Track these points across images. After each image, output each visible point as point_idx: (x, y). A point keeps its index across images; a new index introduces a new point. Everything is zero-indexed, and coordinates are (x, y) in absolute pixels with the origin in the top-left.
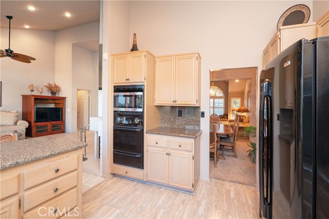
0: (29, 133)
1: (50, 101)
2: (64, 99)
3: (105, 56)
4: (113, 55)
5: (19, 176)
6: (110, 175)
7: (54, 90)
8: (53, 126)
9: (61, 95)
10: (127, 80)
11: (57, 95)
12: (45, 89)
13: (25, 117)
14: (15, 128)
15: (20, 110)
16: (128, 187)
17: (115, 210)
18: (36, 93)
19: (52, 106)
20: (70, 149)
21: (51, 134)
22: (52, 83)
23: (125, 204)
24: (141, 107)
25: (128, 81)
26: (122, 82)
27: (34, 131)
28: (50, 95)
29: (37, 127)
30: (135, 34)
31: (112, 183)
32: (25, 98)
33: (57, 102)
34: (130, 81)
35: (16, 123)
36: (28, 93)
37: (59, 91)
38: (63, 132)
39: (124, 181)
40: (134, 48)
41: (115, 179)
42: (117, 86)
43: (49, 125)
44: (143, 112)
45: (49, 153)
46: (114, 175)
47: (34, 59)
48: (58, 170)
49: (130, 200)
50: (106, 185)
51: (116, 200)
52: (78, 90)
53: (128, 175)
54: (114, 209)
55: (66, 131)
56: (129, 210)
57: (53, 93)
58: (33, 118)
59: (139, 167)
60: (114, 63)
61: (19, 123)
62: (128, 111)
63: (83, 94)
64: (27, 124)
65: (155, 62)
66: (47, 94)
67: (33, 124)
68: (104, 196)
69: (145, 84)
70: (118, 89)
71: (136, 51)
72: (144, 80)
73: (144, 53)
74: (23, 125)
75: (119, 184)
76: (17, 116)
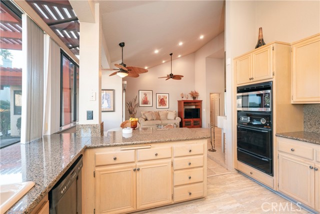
0: (181, 125)
1: (193, 104)
2: (201, 102)
3: (229, 61)
4: (235, 59)
5: (172, 148)
6: (235, 170)
7: (194, 95)
8: (194, 122)
9: (199, 99)
10: (250, 79)
11: (196, 99)
12: (190, 96)
13: (179, 115)
14: (174, 121)
15: (177, 110)
16: (253, 188)
17: (236, 203)
18: (185, 99)
19: (194, 107)
20: (198, 137)
21: (193, 127)
22: (193, 91)
23: (247, 203)
24: (269, 107)
25: (252, 81)
26: (245, 82)
27: (184, 124)
28: (192, 99)
29: (186, 122)
30: (261, 29)
31: (236, 178)
32: (179, 102)
33: (197, 104)
34: (254, 80)
35: (175, 119)
36: (181, 99)
37: (198, 96)
38: (201, 127)
39: (248, 180)
40: (261, 43)
41: (239, 175)
42: (240, 87)
43: (192, 120)
44: (271, 112)
45: (186, 138)
46: (239, 172)
47: (183, 76)
48: (190, 151)
49: (253, 201)
50: (230, 178)
51: (238, 194)
52: (211, 94)
53: (253, 176)
54: (235, 201)
55: (203, 126)
56: (251, 210)
57: (194, 98)
58: (183, 116)
59: (267, 172)
60: (237, 65)
61: (176, 119)
62: (253, 110)
63: (215, 96)
64: (180, 119)
65: (290, 51)
66: (191, 99)
67: (183, 119)
68: (227, 186)
69: (274, 80)
70: (241, 90)
71: (262, 46)
72: (272, 77)
73: (272, 46)
74: (178, 120)
75: (243, 181)
76: (176, 114)
